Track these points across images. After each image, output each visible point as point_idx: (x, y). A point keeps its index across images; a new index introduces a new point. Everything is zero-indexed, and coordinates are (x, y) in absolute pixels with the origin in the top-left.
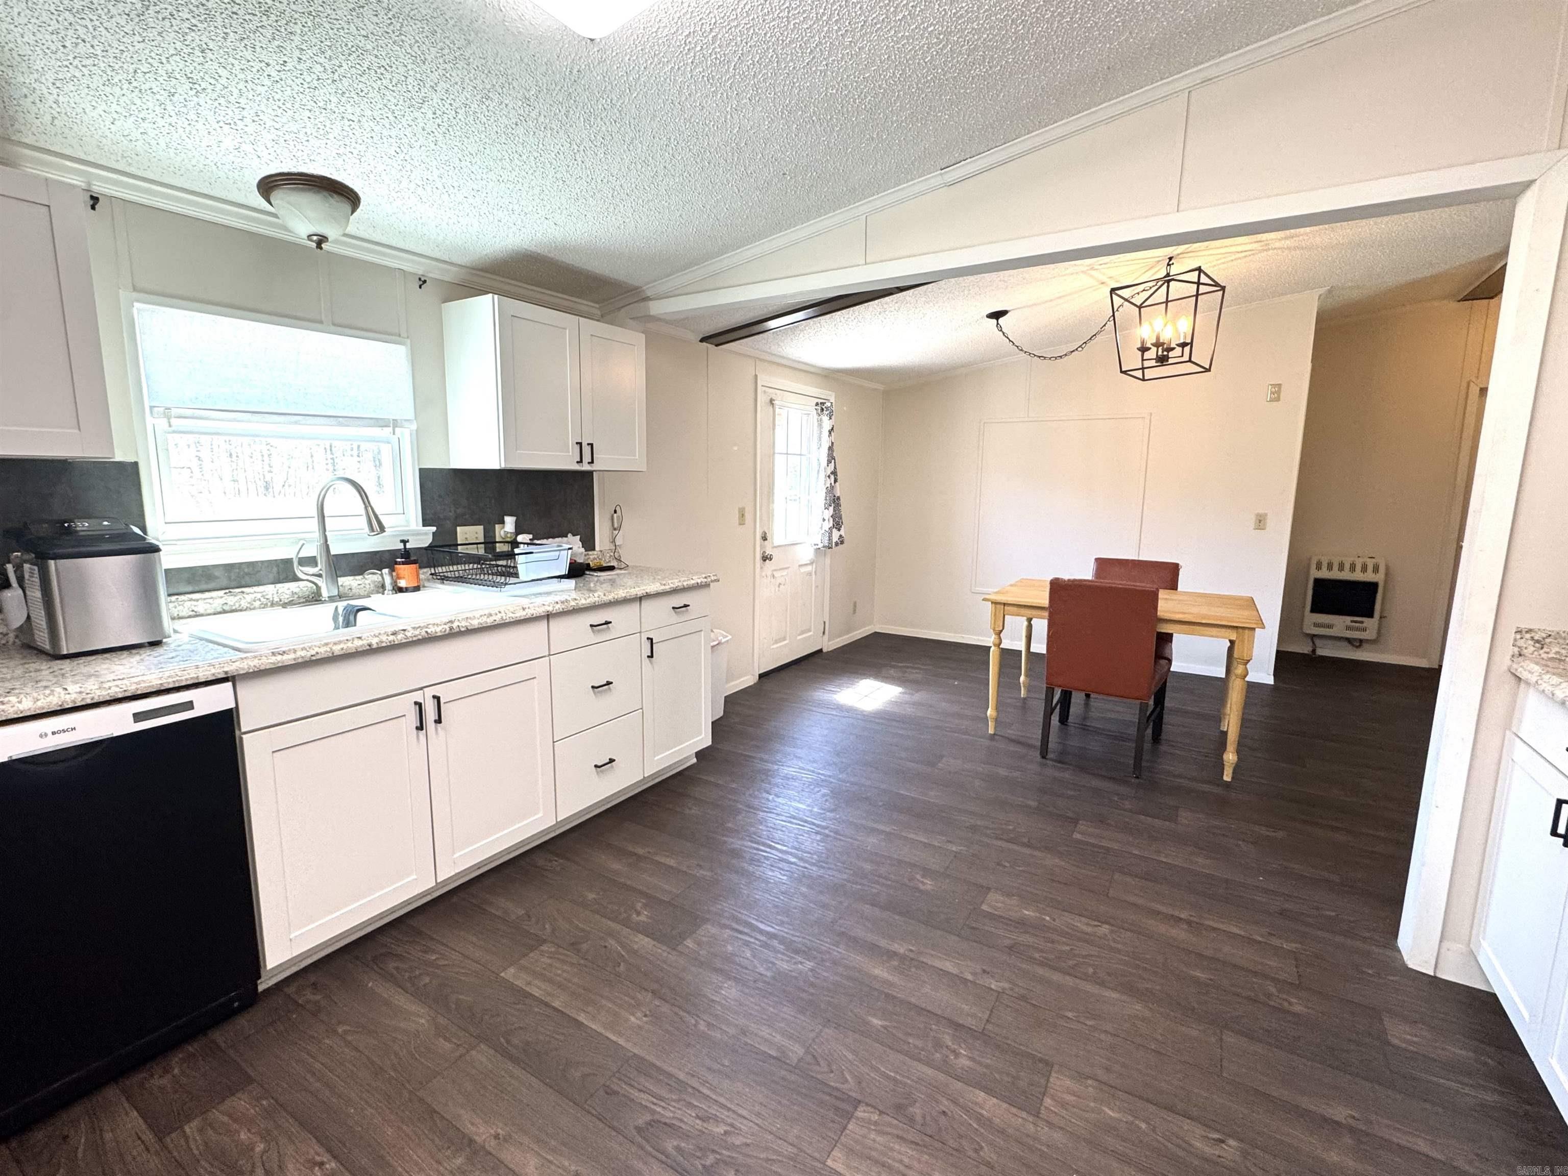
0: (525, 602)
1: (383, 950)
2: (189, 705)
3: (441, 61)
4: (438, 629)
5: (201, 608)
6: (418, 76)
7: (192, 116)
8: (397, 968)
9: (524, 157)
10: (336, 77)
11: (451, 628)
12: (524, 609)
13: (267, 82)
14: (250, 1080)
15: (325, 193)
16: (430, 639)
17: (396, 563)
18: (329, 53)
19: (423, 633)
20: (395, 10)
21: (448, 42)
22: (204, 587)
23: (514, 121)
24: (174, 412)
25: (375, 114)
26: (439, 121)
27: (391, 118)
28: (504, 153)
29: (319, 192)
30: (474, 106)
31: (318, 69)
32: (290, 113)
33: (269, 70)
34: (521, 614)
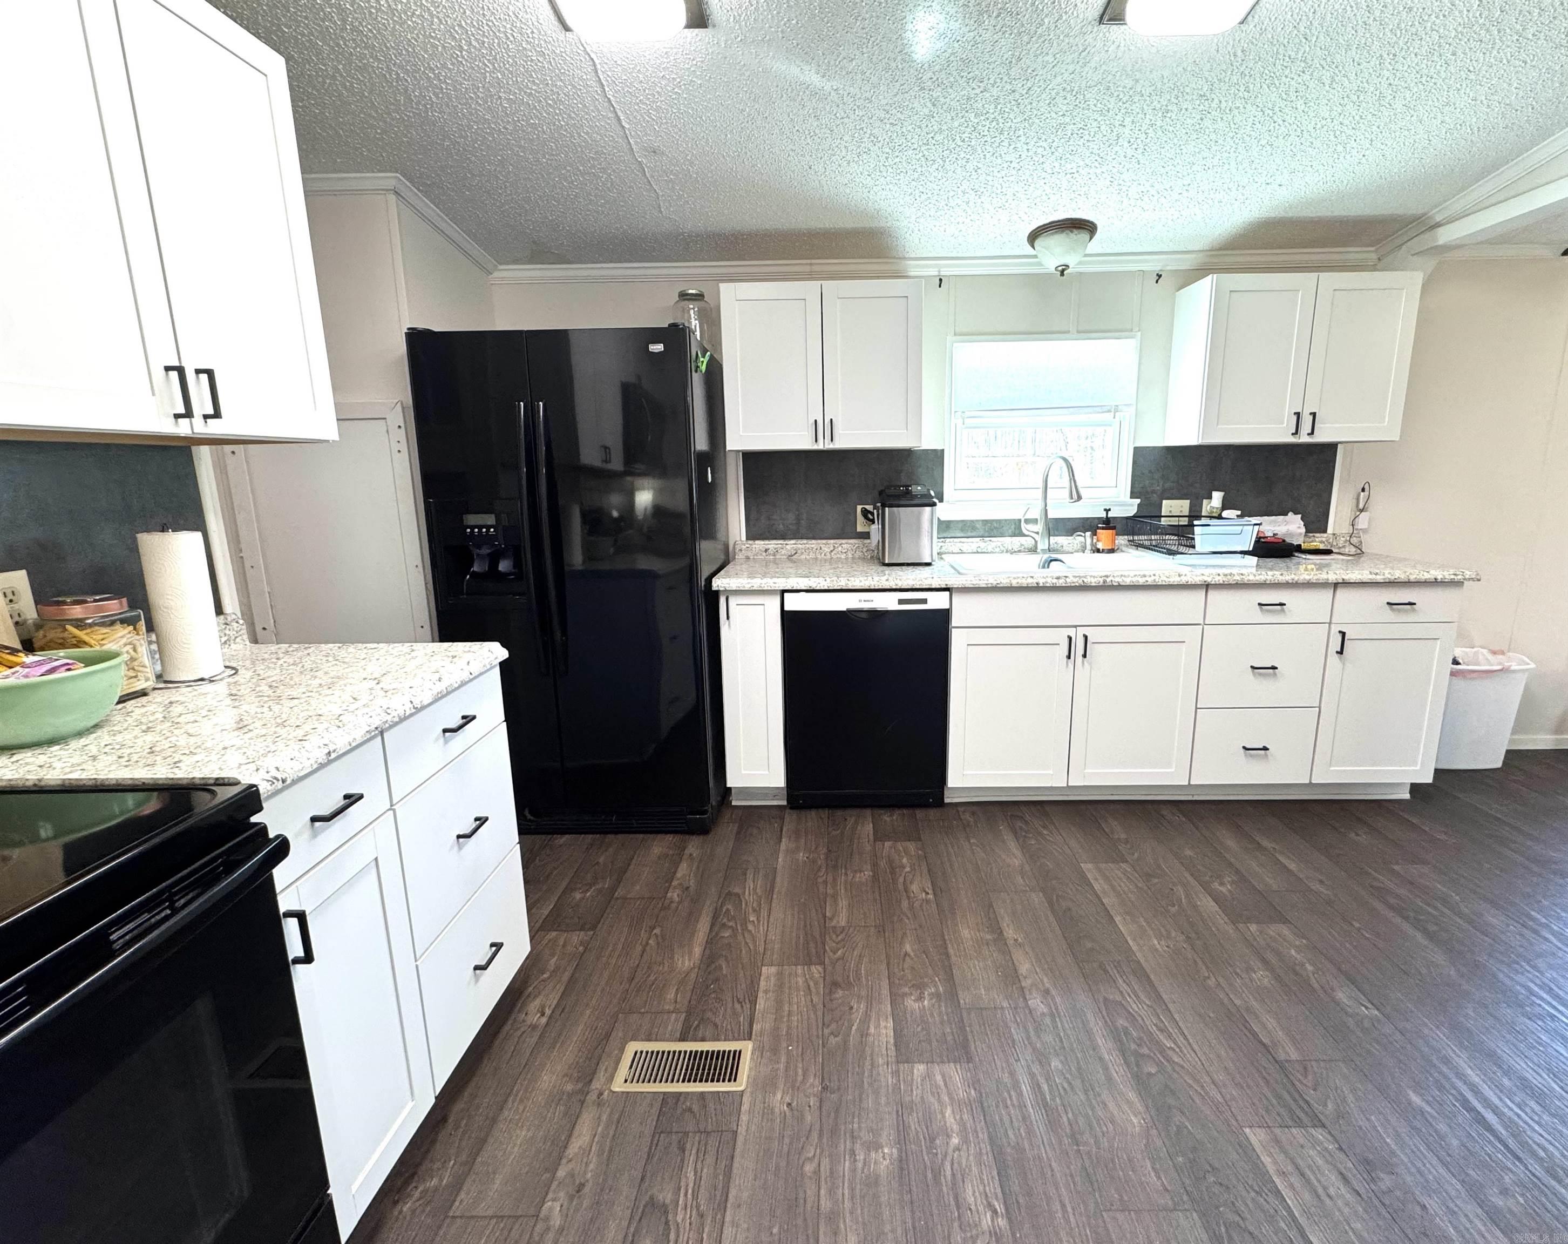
0: (1185, 570)
1: (1020, 814)
2: (924, 601)
3: (1120, 104)
4: (1093, 580)
5: (965, 547)
6: (1108, 122)
7: (981, 211)
8: (1021, 828)
9: (1220, 142)
10: (1053, 150)
11: (1105, 582)
12: (1180, 576)
13: (1014, 172)
14: (920, 840)
15: (1068, 232)
16: (1084, 588)
17: (1098, 528)
18: (1044, 137)
19: (1080, 582)
20: (1076, 89)
21: (1120, 89)
22: (969, 534)
23: (1199, 117)
24: (968, 414)
25: (1087, 161)
26: (1134, 146)
27: (1099, 160)
28: (1200, 146)
29: (1063, 232)
30: (1159, 123)
31: (1040, 150)
32: (1033, 185)
33: (1012, 165)
34: (1175, 580)
